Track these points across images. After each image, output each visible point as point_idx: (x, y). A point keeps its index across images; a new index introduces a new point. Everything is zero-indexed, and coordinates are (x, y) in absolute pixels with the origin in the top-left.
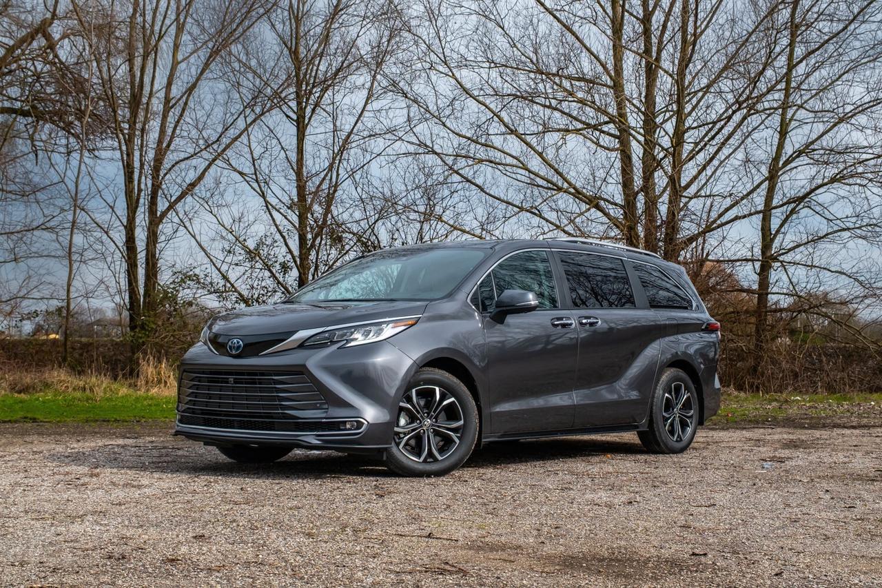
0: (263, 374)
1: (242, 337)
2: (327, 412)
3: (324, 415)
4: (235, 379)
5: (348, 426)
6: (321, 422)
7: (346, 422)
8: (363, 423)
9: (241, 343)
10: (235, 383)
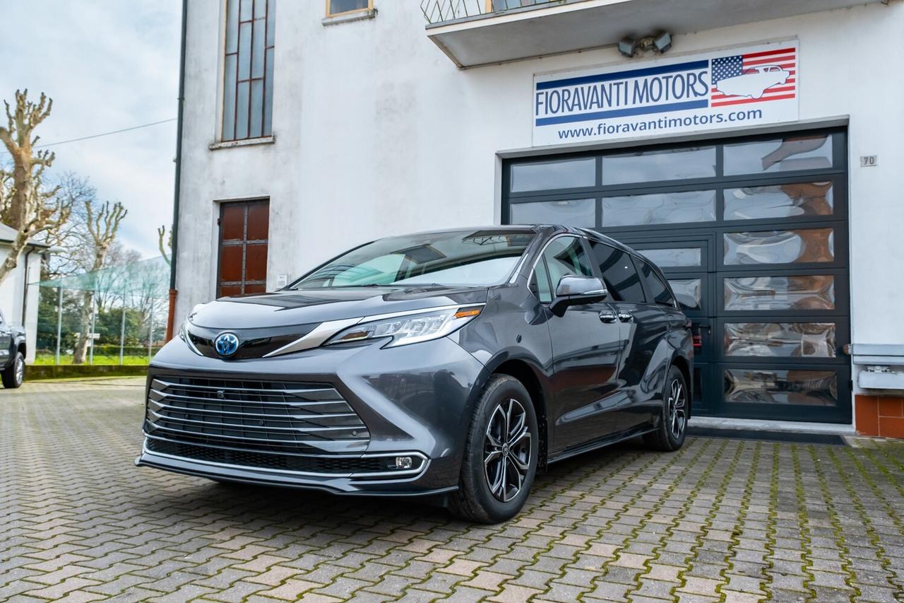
0: (268, 386)
1: (239, 331)
2: (368, 444)
3: (364, 448)
4: (226, 391)
5: (399, 463)
6: (359, 459)
7: (395, 457)
8: (421, 459)
9: (236, 339)
10: (227, 397)
